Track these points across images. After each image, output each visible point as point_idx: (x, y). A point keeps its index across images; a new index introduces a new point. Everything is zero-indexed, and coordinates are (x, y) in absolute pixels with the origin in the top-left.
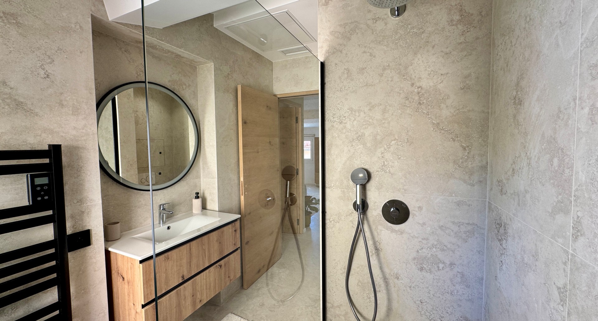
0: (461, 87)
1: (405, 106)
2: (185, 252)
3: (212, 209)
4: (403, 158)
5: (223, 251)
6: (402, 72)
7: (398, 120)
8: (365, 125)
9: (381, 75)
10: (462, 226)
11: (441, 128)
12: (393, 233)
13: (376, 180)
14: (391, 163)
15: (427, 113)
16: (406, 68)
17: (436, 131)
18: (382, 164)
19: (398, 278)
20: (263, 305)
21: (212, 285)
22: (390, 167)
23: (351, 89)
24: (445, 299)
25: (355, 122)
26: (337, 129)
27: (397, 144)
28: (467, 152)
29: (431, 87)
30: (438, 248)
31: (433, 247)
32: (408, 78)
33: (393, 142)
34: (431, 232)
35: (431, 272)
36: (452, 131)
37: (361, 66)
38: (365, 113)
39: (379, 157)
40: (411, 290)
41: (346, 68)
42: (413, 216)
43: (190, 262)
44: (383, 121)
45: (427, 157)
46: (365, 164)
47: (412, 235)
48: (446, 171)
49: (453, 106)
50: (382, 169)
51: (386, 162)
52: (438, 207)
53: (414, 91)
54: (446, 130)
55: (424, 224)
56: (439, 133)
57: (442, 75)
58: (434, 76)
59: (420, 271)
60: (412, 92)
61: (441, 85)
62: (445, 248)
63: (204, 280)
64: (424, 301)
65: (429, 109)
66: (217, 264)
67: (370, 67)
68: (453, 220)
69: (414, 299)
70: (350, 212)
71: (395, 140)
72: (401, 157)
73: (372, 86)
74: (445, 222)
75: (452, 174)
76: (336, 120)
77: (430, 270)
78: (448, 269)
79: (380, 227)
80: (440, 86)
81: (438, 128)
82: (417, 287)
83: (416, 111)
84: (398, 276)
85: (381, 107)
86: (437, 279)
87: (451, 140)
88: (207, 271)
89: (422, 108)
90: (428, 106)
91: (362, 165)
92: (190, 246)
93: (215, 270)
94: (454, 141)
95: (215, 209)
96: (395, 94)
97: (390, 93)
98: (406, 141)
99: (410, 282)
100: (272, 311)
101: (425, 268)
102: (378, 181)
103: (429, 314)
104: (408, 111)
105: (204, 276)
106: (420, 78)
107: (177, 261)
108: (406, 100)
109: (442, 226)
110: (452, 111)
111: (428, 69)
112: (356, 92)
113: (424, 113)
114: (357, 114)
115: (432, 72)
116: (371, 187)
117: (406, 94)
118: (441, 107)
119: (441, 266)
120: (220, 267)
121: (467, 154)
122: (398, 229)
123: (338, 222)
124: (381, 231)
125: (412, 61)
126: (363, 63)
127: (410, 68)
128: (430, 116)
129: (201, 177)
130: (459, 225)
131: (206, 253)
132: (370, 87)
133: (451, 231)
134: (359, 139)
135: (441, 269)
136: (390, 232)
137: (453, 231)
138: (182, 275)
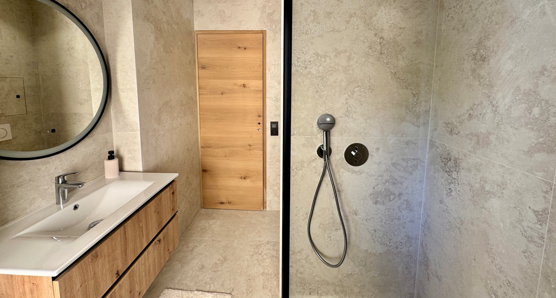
0: (415, 41)
1: (368, 54)
2: (119, 239)
3: (133, 169)
4: (365, 104)
5: (161, 222)
6: (367, 21)
7: (362, 67)
8: (331, 71)
9: (348, 22)
10: (409, 162)
11: (398, 77)
12: (354, 174)
13: (340, 125)
14: (354, 109)
15: (387, 62)
16: (371, 18)
17: (393, 79)
18: (345, 110)
19: (356, 214)
20: (203, 267)
21: (151, 267)
22: (353, 112)
23: (317, 32)
24: (393, 224)
25: (321, 67)
26: (301, 73)
27: (360, 90)
28: (416, 98)
29: (391, 39)
30: (391, 182)
31: (387, 182)
32: (372, 28)
33: (356, 89)
34: (385, 169)
35: (383, 203)
36: (406, 80)
37: (328, 11)
38: (331, 59)
39: (343, 104)
40: (367, 222)
41: (313, 10)
42: (372, 157)
43: (126, 249)
44: (348, 68)
45: (385, 103)
46: (330, 110)
47: (370, 174)
48: (400, 115)
49: (408, 58)
50: (345, 115)
51: (349, 108)
52: (392, 147)
53: (377, 41)
54: (402, 78)
55: (380, 163)
56: (395, 82)
57: (400, 28)
58: (394, 29)
59: (376, 204)
60: (375, 42)
61: (400, 37)
62: (396, 182)
63: (143, 266)
64: (377, 230)
65: (388, 59)
66: (156, 240)
67: (337, 12)
68: (403, 158)
69: (369, 230)
70: (314, 158)
71: (358, 87)
72: (363, 103)
73: (339, 32)
74: (397, 160)
75: (404, 118)
76: (301, 65)
77: (383, 202)
78: (397, 199)
79: (342, 170)
80: (398, 39)
81: (395, 76)
82: (372, 218)
83: (378, 60)
84: (356, 212)
85: (346, 54)
86: (388, 209)
87: (405, 88)
88: (146, 252)
89: (383, 58)
90: (388, 56)
91: (327, 111)
92: (125, 229)
93: (154, 249)
94: (407, 89)
95: (137, 170)
96: (360, 42)
97: (355, 40)
98: (368, 88)
99: (367, 216)
100: (216, 271)
101: (379, 201)
102: (341, 126)
103: (380, 239)
104: (371, 60)
105: (143, 260)
106: (382, 29)
107: (109, 256)
108: (370, 49)
109: (394, 163)
110: (407, 63)
111: (389, 21)
112: (322, 37)
113: (384, 62)
114: (323, 60)
115: (393, 25)
116: (335, 132)
117: (370, 43)
118: (399, 58)
119: (392, 197)
120: (158, 242)
121: (416, 100)
122: (358, 170)
123: (301, 170)
124: (343, 173)
125: (376, 12)
126: (331, 7)
127: (375, 18)
128: (389, 66)
129: (113, 130)
130: (407, 161)
131: (144, 231)
132: (336, 33)
133: (401, 166)
134: (324, 85)
135: (392, 200)
136: (351, 173)
137: (402, 166)
138: (116, 271)
